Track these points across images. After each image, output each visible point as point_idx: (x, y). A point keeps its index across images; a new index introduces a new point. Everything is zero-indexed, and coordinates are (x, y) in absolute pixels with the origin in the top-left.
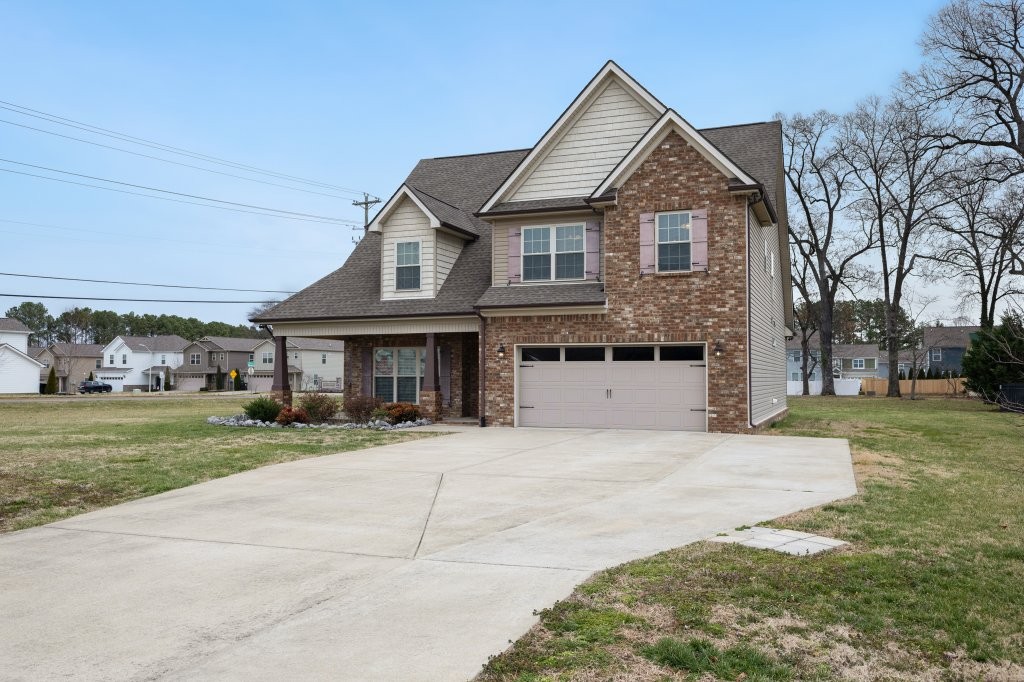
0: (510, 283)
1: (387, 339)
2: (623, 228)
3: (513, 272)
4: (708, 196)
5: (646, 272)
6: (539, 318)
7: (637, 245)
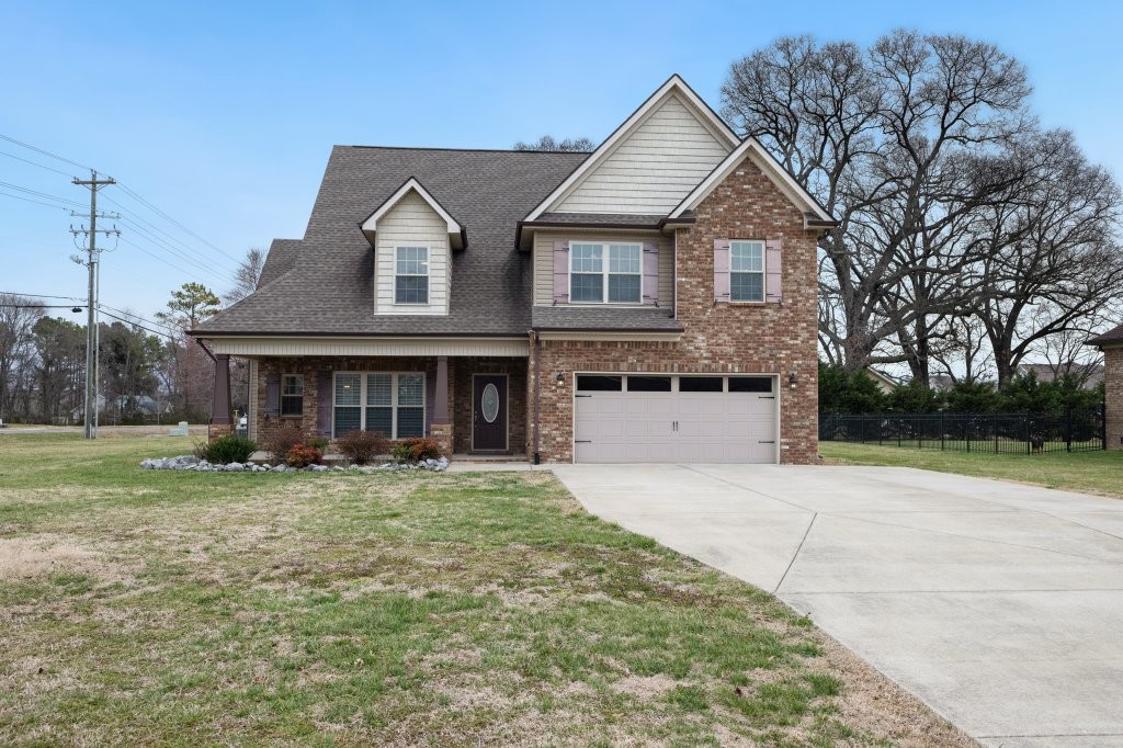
0: (555, 303)
1: (353, 361)
2: (696, 253)
3: (559, 291)
4: (782, 228)
5: (720, 300)
6: (603, 343)
7: (711, 272)
